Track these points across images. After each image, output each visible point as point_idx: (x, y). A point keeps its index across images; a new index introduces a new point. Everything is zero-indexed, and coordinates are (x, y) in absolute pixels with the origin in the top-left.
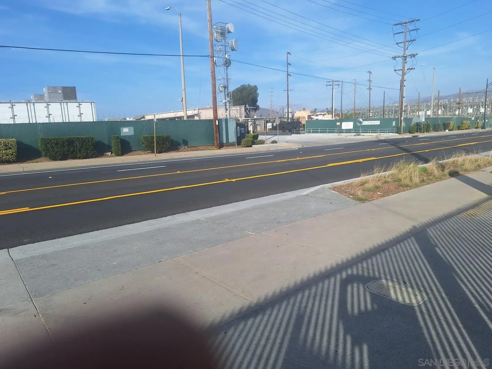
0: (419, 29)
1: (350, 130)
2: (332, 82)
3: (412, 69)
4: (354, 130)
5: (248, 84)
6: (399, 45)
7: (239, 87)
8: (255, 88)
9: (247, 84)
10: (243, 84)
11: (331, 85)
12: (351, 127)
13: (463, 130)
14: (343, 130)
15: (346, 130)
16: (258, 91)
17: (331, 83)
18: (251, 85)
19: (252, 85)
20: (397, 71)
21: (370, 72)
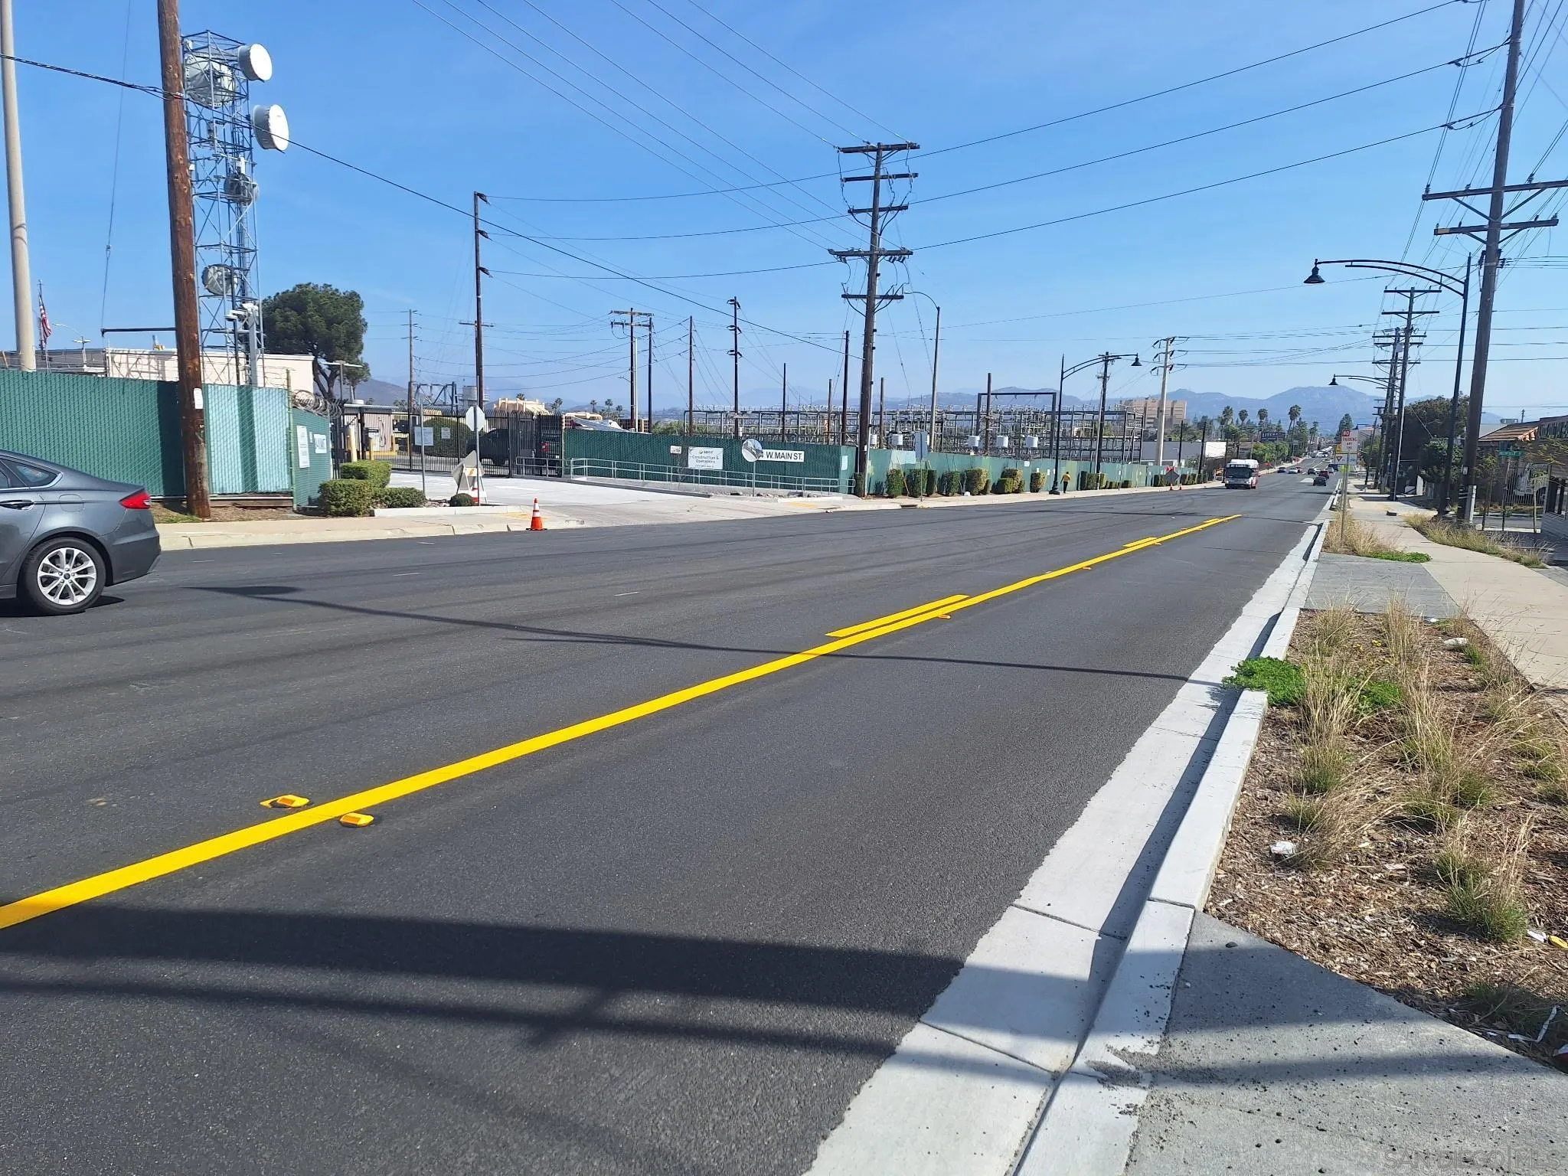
0: (916, 175)
1: (715, 473)
2: (629, 316)
3: (895, 297)
4: (729, 475)
5: (326, 286)
6: (858, 216)
7: (291, 290)
8: (353, 301)
9: (321, 285)
10: (305, 282)
11: (627, 324)
12: (718, 465)
13: (1009, 493)
14: (691, 471)
15: (703, 472)
16: (364, 314)
17: (627, 318)
18: (337, 290)
19: (342, 291)
20: (852, 301)
21: (734, 302)
